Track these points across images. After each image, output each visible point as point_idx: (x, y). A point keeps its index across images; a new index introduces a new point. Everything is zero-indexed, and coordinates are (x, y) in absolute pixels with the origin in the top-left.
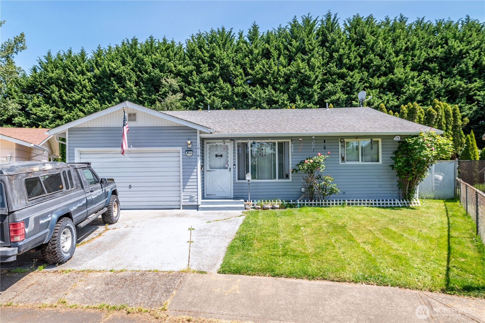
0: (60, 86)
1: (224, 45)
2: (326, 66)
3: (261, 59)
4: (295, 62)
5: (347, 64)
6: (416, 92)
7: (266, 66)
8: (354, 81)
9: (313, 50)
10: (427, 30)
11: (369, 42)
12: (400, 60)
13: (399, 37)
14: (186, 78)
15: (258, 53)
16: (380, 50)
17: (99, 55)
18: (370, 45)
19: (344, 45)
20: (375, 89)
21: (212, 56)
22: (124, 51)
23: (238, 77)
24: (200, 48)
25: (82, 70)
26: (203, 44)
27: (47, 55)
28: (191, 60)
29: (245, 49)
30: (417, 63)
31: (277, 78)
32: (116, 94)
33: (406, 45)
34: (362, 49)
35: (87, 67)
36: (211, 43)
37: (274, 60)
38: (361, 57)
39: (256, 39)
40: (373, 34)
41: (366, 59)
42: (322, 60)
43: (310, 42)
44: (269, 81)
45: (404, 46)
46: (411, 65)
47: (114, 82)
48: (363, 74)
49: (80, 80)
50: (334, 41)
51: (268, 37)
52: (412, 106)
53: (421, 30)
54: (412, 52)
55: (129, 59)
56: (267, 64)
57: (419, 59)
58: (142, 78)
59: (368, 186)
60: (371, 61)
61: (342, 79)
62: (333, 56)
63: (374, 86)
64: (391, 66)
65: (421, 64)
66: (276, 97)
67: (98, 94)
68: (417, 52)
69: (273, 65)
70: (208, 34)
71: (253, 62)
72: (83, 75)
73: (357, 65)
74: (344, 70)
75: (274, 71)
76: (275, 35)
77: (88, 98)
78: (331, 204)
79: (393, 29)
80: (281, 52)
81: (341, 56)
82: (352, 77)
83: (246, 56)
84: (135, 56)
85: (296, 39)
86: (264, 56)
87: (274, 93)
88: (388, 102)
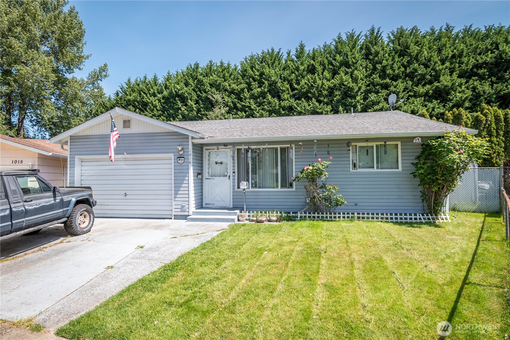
0: (137, 106)
1: (273, 64)
2: (369, 78)
3: (307, 74)
4: (338, 76)
5: (390, 75)
6: (463, 98)
7: (311, 81)
8: (398, 90)
9: (356, 63)
10: (475, 37)
11: (413, 52)
12: (446, 68)
13: (445, 45)
14: (238, 95)
15: (304, 69)
16: (425, 59)
17: (168, 79)
18: (414, 55)
19: (388, 57)
20: (419, 98)
21: (262, 74)
22: (187, 75)
23: (285, 92)
24: (252, 68)
25: (154, 92)
26: (254, 64)
27: (127, 82)
28: (243, 79)
29: (292, 66)
30: (464, 69)
31: (321, 91)
32: (180, 111)
33: (452, 53)
34: (406, 59)
35: (158, 90)
36: (261, 63)
37: (318, 75)
38: (405, 67)
39: (302, 56)
40: (417, 44)
41: (410, 69)
42: (365, 72)
43: (353, 56)
44: (314, 94)
45: (451, 54)
46: (458, 72)
47: (178, 101)
48: (407, 83)
49: (152, 101)
50: (377, 53)
51: (314, 54)
52: (457, 112)
53: (469, 38)
54: (459, 59)
55: (191, 81)
56: (312, 79)
57: (467, 66)
58: (201, 97)
59: (385, 197)
60: (416, 70)
61: (385, 89)
62: (377, 68)
63: (419, 95)
64: (436, 74)
65: (469, 71)
66: (320, 109)
67: (165, 112)
68: (465, 60)
69: (318, 79)
70: (259, 56)
71: (299, 78)
72: (154, 97)
73: (401, 75)
74: (388, 80)
75: (318, 85)
76: (321, 52)
77: (158, 116)
78: (337, 217)
79: (439, 38)
80: (325, 67)
81: (384, 67)
82: (395, 87)
83: (292, 73)
84: (196, 79)
85: (339, 54)
86: (310, 72)
87: (318, 105)
88: (433, 110)
